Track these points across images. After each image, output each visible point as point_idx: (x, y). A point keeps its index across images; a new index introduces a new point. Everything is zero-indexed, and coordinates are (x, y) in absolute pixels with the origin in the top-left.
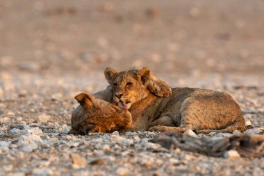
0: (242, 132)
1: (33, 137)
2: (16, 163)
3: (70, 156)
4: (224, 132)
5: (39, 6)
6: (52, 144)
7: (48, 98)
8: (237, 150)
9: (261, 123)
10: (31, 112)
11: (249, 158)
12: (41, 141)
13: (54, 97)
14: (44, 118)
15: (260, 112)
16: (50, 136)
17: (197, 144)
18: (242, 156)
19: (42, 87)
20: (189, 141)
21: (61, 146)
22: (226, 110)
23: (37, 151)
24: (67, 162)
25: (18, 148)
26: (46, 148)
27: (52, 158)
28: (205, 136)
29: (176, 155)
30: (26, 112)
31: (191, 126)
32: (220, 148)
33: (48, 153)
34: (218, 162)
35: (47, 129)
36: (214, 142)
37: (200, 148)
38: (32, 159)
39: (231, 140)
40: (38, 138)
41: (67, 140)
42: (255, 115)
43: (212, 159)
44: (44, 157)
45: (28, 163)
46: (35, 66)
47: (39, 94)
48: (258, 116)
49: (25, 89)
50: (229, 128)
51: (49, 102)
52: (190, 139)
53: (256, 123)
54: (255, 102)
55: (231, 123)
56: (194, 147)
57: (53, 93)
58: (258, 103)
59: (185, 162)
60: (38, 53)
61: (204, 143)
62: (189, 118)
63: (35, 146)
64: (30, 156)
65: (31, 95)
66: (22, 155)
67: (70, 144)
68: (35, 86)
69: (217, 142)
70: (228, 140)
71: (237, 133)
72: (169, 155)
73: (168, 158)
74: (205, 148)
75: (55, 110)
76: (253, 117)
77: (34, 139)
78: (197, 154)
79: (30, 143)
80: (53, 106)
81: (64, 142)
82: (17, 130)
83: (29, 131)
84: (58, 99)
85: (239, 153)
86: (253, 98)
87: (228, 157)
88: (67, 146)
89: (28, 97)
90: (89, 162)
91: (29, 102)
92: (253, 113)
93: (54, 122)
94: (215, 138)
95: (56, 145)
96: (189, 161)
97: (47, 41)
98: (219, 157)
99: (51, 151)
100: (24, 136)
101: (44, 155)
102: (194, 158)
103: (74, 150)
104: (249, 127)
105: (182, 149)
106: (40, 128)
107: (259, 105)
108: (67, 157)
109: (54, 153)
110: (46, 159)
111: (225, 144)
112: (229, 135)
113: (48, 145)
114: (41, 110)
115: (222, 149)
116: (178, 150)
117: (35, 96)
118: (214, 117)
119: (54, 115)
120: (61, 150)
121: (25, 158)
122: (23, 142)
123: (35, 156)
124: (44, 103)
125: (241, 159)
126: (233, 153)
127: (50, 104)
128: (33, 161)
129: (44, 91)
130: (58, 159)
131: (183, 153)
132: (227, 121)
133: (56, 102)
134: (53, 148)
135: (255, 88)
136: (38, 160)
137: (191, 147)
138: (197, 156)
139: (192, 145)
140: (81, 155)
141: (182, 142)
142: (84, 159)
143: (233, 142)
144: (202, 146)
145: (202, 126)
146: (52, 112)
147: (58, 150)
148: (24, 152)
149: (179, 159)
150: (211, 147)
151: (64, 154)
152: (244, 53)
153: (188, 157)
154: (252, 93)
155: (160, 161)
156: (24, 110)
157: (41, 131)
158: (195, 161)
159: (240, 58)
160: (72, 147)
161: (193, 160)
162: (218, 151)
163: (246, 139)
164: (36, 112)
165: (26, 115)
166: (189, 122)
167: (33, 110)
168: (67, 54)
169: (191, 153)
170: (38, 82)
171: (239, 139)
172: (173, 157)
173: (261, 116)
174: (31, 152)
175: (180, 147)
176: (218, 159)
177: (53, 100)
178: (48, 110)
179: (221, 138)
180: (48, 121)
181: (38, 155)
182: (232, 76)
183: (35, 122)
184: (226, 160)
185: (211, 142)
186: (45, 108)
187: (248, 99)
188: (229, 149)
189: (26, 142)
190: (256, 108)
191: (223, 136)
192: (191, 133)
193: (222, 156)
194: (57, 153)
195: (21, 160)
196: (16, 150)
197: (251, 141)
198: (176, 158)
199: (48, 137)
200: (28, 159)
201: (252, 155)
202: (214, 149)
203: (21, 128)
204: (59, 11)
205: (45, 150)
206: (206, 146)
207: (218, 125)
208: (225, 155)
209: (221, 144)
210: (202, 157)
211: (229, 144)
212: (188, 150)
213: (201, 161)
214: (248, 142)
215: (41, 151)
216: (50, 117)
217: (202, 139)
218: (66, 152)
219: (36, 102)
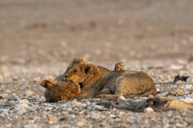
0: (154, 96)
1: (23, 105)
2: (13, 122)
3: (47, 116)
4: (143, 96)
5: (22, 23)
6: (35, 109)
7: (31, 80)
8: (152, 107)
9: (166, 89)
10: (22, 90)
11: (160, 111)
12: (29, 107)
13: (35, 79)
14: (29, 93)
15: (165, 83)
16: (34, 104)
17: (126, 104)
18: (155, 111)
19: (27, 74)
20: (121, 103)
21: (41, 110)
23: (26, 114)
24: (45, 120)
25: (14, 112)
26: (32, 112)
27: (36, 118)
28: (131, 99)
29: (113, 112)
30: (18, 90)
31: (122, 93)
32: (141, 106)
33: (33, 114)
34: (141, 115)
35: (32, 100)
36: (137, 103)
37: (129, 107)
38: (23, 119)
39: (148, 101)
40: (27, 106)
41: (45, 106)
43: (137, 114)
44: (30, 117)
45: (21, 121)
46: (22, 61)
47: (26, 78)
48: (164, 86)
49: (17, 75)
50: (146, 93)
52: (122, 101)
53: (163, 90)
54: (161, 76)
55: (147, 90)
56: (125, 107)
57: (35, 77)
58: (163, 77)
59: (120, 116)
60: (24, 53)
61: (131, 104)
62: (121, 88)
63: (25, 111)
64: (22, 117)
65: (21, 79)
66: (17, 117)
67: (46, 109)
68: (23, 73)
69: (139, 103)
70: (146, 101)
71: (151, 96)
72: (109, 113)
73: (108, 114)
74: (132, 107)
75: (36, 88)
76: (161, 86)
78: (127, 111)
79: (21, 109)
80: (35, 85)
81: (43, 107)
82: (13, 102)
83: (21, 102)
84: (38, 81)
85: (153, 108)
86: (160, 74)
87: (146, 112)
88: (45, 110)
89: (19, 80)
90: (59, 119)
91: (20, 84)
92: (160, 84)
93: (36, 95)
94: (137, 101)
95: (38, 110)
96: (122, 115)
97: (29, 45)
98: (141, 112)
99: (35, 114)
100: (17, 105)
101: (31, 116)
102: (125, 113)
103: (50, 112)
104: (159, 92)
105: (117, 108)
106: (27, 99)
107: (164, 79)
108: (45, 116)
109: (37, 114)
110: (32, 119)
111: (144, 104)
112: (146, 98)
113: (33, 110)
114: (27, 88)
116: (115, 109)
119: (36, 91)
120: (41, 112)
121: (19, 119)
122: (17, 109)
123: (25, 117)
124: (29, 84)
125: (155, 113)
126: (149, 109)
127: (33, 84)
128: (24, 120)
129: (29, 76)
130: (39, 118)
131: (118, 111)
133: (37, 83)
134: (36, 112)
135: (161, 68)
136: (27, 119)
138: (127, 112)
139: (124, 105)
140: (54, 115)
141: (117, 104)
142: (56, 118)
143: (149, 102)
144: (130, 106)
146: (34, 89)
148: (18, 115)
149: (116, 114)
150: (136, 106)
151: (44, 115)
152: (153, 46)
153: (121, 113)
154: (159, 71)
155: (103, 117)
156: (17, 89)
157: (28, 101)
158: (126, 115)
159: (150, 50)
160: (48, 110)
161: (124, 115)
162: (140, 109)
163: (157, 100)
164: (24, 90)
165: (18, 92)
167: (22, 88)
168: (42, 52)
169: (123, 110)
170: (25, 70)
171: (152, 100)
172: (112, 113)
173: (166, 85)
174: (22, 115)
175: (116, 107)
176: (140, 113)
177: (35, 82)
178: (32, 88)
179: (141, 100)
180: (32, 95)
181: (27, 116)
182: (147, 61)
183: (24, 96)
184: (145, 114)
185: (135, 103)
186: (30, 86)
187: (157, 75)
188: (147, 106)
189: (19, 109)
190: (162, 80)
191: (142, 99)
192: (123, 98)
193: (143, 111)
194: (39, 114)
195: (16, 120)
196: (13, 114)
197: (160, 101)
198: (113, 114)
199: (33, 105)
200: (21, 119)
201: (161, 109)
202: (137, 107)
203: (16, 100)
204: (36, 26)
205: (31, 113)
206: (133, 106)
207: (140, 92)
208: (145, 110)
209: (141, 104)
210: (130, 113)
211: (147, 104)
212: (121, 109)
213: (129, 115)
214: (158, 102)
215: (29, 114)
216: (33, 92)
217: (130, 102)
218: (44, 114)
219: (24, 83)
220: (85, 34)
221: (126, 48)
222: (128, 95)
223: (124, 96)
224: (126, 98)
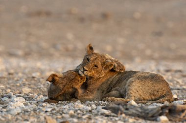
0: (170, 103)
1: (18, 104)
2: (5, 122)
3: (45, 118)
4: (157, 103)
5: (24, 9)
6: (32, 109)
7: (29, 76)
8: (166, 115)
9: (184, 96)
10: (17, 86)
11: (175, 121)
12: (24, 107)
13: (34, 75)
14: (26, 90)
15: (184, 89)
16: (31, 103)
17: (137, 111)
18: (170, 120)
19: (25, 68)
20: (132, 108)
21: (38, 111)
22: (159, 86)
23: (21, 114)
24: (42, 122)
25: (7, 111)
26: (27, 112)
27: (32, 119)
28: (143, 105)
29: (122, 119)
30: (13, 86)
31: (133, 98)
32: (154, 114)
33: (29, 115)
35: (28, 98)
36: (150, 110)
37: (140, 114)
38: (17, 119)
39: (162, 108)
40: (22, 105)
41: (43, 107)
42: (180, 91)
43: (148, 122)
44: (26, 118)
45: (14, 122)
46: (20, 53)
47: (23, 73)
48: (182, 92)
49: (13, 69)
50: (161, 99)
51: (30, 79)
52: (132, 107)
53: (181, 96)
54: (180, 81)
55: (162, 96)
56: (135, 113)
57: (33, 72)
58: (182, 82)
60: (23, 43)
61: (143, 111)
63: (19, 111)
64: (16, 117)
65: (17, 73)
66: (10, 117)
67: (45, 109)
68: (20, 67)
69: (152, 110)
70: (160, 108)
71: (167, 103)
72: (117, 119)
73: (116, 121)
74: (143, 114)
75: (35, 84)
76: (178, 92)
77: (19, 105)
78: (137, 118)
79: (16, 108)
80: (33, 82)
81: (40, 107)
82: (7, 99)
83: (15, 99)
84: (37, 77)
85: (168, 118)
86: (179, 78)
87: (160, 120)
88: (43, 111)
89: (15, 75)
90: (59, 122)
91: (16, 79)
92: (178, 89)
93: (34, 94)
94: (150, 107)
95: (35, 110)
97: (30, 34)
98: (153, 120)
99: (31, 114)
100: (12, 103)
101: (26, 117)
102: (135, 121)
103: (48, 114)
104: (176, 99)
105: (126, 114)
106: (23, 97)
107: (183, 84)
108: (42, 118)
109: (33, 116)
110: (27, 120)
111: (158, 111)
112: (161, 105)
113: (29, 110)
114: (24, 85)
115: (155, 115)
116: (124, 115)
117: (20, 75)
118: (150, 91)
119: (34, 88)
120: (38, 113)
121: (12, 119)
122: (10, 107)
123: (19, 117)
124: (26, 80)
126: (164, 118)
127: (31, 80)
128: (18, 121)
129: (27, 71)
130: (36, 120)
131: (127, 117)
132: (160, 95)
133: (36, 79)
134: (32, 112)
135: (180, 71)
136: (21, 120)
137: (133, 113)
138: (137, 120)
139: (134, 111)
140: (53, 118)
141: (127, 109)
142: (55, 120)
143: (164, 110)
144: (141, 113)
145: (142, 98)
146: (32, 86)
147: (36, 114)
148: (11, 114)
149: (124, 121)
150: (148, 113)
151: (41, 117)
152: (173, 46)
153: (131, 120)
154: (178, 75)
156: (12, 85)
157: (24, 100)
159: (169, 49)
160: (46, 112)
162: (153, 116)
163: (174, 108)
164: (20, 86)
165: (14, 88)
166: (132, 95)
167: (18, 84)
168: (44, 44)
169: (133, 117)
170: (23, 64)
171: (168, 108)
172: (120, 120)
173: (184, 91)
174: (16, 115)
175: (125, 113)
176: (153, 122)
177: (33, 77)
178: (29, 85)
179: (155, 107)
180: (29, 93)
181: (21, 117)
182: (164, 63)
183: (20, 93)
185: (148, 110)
186: (27, 83)
187: (176, 79)
188: (161, 115)
189: (12, 108)
190: (181, 86)
191: (156, 105)
192: (133, 103)
193: (156, 120)
194: (36, 115)
195: (9, 120)
196: (6, 113)
197: (177, 109)
198: (122, 121)
199: (29, 104)
200: (14, 120)
201: (177, 119)
202: (150, 115)
203: (10, 97)
204: (39, 14)
205: (26, 113)
206: (144, 113)
207: (153, 97)
208: (158, 119)
209: (155, 111)
210: (141, 120)
211: (161, 111)
212: (131, 115)
214: (174, 110)
215: (24, 114)
216: (30, 89)
217: (141, 108)
218: (42, 115)
219: (21, 78)
220: (95, 26)
221: (141, 46)
222: (140, 100)
223: (136, 101)
224: (138, 103)
